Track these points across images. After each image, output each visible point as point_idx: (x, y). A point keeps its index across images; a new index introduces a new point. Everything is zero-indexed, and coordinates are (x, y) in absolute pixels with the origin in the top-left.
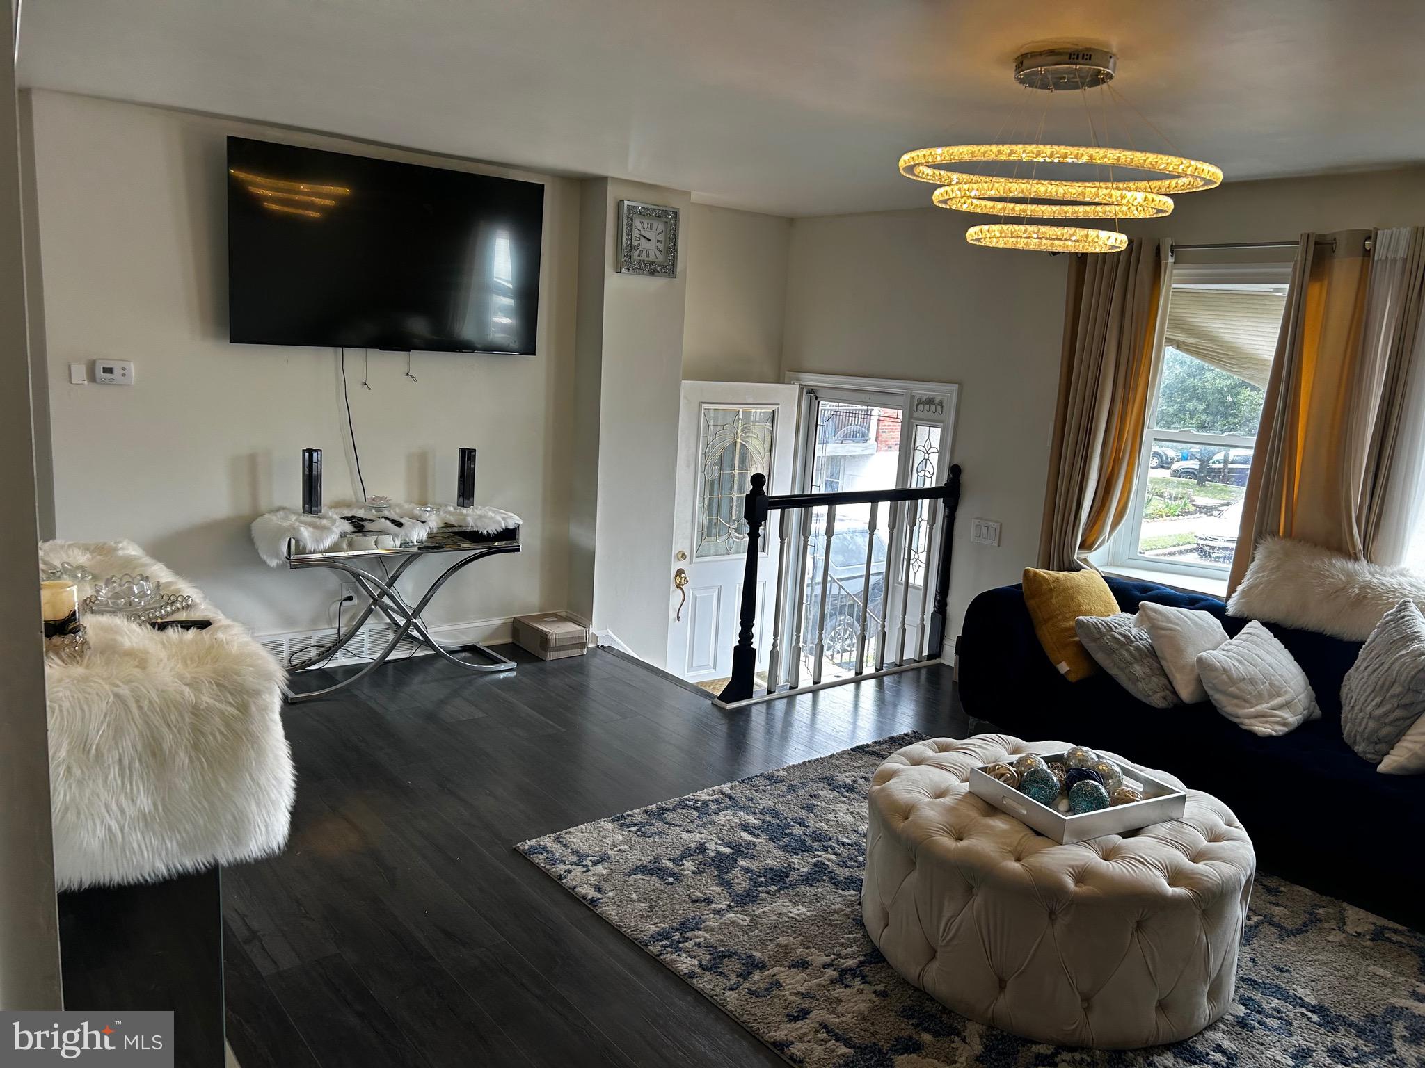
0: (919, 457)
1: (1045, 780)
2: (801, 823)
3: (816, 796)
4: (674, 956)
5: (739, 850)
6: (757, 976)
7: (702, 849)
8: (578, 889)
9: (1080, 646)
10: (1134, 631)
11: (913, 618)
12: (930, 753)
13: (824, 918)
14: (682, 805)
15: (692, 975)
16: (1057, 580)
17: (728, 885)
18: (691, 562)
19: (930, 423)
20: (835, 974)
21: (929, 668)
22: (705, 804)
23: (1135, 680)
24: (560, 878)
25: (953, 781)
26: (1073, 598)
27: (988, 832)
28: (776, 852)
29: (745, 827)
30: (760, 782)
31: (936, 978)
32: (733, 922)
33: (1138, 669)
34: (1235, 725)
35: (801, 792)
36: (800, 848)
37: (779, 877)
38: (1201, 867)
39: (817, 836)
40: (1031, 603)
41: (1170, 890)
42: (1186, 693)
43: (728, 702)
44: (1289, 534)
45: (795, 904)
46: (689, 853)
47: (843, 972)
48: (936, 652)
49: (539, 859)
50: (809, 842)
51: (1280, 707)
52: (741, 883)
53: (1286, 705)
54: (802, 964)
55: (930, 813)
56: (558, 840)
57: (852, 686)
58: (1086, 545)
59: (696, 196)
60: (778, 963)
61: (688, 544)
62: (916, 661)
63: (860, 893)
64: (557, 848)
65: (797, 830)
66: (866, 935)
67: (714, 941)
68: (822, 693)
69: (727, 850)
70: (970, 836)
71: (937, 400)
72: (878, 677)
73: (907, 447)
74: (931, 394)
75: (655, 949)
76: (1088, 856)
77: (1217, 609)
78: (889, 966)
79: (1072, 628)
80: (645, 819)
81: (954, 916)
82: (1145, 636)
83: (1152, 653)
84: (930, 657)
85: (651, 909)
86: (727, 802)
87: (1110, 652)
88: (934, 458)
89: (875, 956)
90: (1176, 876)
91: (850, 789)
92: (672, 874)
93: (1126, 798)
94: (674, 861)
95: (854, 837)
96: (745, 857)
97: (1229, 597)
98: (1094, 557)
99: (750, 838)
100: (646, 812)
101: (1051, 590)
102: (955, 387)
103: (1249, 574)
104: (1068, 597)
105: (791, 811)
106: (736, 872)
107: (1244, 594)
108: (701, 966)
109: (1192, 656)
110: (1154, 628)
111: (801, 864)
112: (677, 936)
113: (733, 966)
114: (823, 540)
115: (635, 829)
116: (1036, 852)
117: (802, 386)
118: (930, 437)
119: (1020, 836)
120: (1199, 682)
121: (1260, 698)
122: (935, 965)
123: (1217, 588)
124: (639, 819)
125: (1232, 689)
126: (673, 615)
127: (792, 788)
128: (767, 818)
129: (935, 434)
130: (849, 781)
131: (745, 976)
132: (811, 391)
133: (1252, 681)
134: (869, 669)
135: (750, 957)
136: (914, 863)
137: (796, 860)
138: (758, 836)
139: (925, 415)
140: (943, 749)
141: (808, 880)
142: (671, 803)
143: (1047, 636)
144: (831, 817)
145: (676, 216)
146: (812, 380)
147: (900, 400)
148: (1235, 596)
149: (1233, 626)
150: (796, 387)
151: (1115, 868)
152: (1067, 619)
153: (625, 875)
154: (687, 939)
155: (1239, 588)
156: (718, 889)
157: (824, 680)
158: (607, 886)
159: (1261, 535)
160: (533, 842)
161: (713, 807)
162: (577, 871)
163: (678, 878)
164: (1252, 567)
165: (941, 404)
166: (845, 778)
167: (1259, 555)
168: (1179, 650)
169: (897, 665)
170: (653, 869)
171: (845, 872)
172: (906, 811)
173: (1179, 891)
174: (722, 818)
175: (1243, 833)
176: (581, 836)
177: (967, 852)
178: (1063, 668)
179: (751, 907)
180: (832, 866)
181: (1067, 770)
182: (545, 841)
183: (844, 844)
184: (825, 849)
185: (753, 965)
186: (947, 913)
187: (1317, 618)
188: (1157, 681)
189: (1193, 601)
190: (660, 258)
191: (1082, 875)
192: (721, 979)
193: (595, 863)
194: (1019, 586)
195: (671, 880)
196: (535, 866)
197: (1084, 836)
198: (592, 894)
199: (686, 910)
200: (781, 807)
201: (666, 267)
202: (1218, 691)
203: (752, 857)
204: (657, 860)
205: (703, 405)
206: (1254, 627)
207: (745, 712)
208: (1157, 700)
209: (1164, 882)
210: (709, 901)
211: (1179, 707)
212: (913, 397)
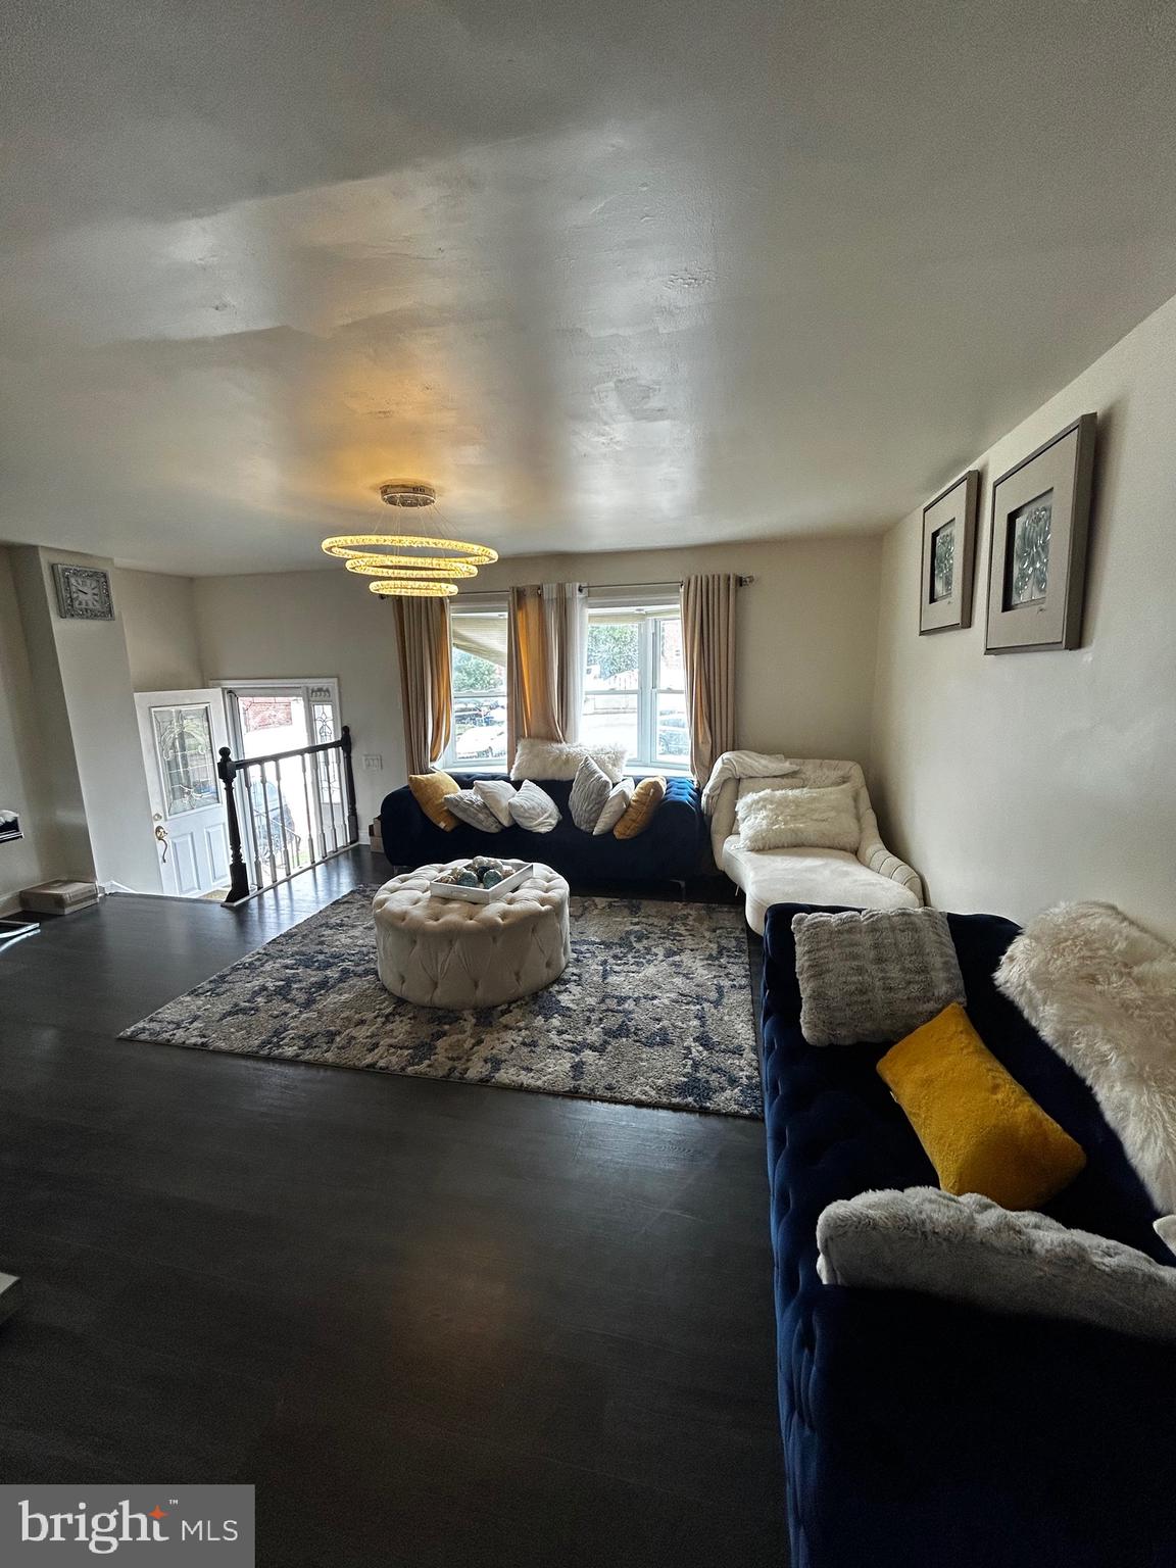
0: (319, 725)
1: (470, 876)
2: (321, 953)
3: (323, 936)
4: (280, 1050)
5: (289, 981)
6: (338, 1039)
7: (264, 988)
8: (187, 1042)
9: (448, 811)
10: (474, 797)
11: (339, 822)
12: (398, 885)
13: (362, 995)
14: (235, 969)
15: (298, 1056)
16: (428, 779)
17: (293, 1001)
18: (166, 820)
19: (322, 702)
20: (384, 1019)
21: (352, 849)
22: (251, 964)
23: (481, 822)
24: (169, 1041)
25: (419, 894)
26: (438, 787)
27: (451, 911)
28: (314, 973)
29: (287, 967)
30: (283, 940)
31: (440, 997)
32: (308, 1019)
33: (481, 816)
34: (531, 831)
35: (311, 936)
36: (328, 965)
37: (323, 985)
38: (550, 894)
39: (334, 956)
40: (416, 795)
41: (543, 908)
42: (506, 822)
43: (234, 902)
44: (529, 736)
45: (341, 994)
46: (256, 994)
47: (387, 1016)
48: (355, 838)
49: (143, 1037)
50: (331, 961)
51: (547, 818)
52: (302, 997)
53: (550, 816)
54: (362, 1022)
55: (417, 912)
56: (151, 1020)
57: (311, 871)
58: (433, 760)
59: (119, 561)
60: (347, 1027)
61: (161, 808)
62: (344, 847)
63: (377, 975)
64: (156, 1026)
65: (321, 957)
66: (390, 994)
67: (301, 1033)
68: (293, 880)
69: (282, 983)
70: (442, 916)
71: (324, 688)
72: (325, 861)
73: (311, 720)
74: (320, 685)
75: (265, 1052)
76: (502, 906)
77: (507, 779)
78: (410, 1003)
79: (442, 803)
80: (213, 986)
81: (445, 961)
82: (479, 798)
83: (485, 806)
84: (351, 843)
85: (248, 1033)
86: (266, 958)
87: (465, 811)
88: (330, 724)
89: (400, 1002)
90: (543, 902)
91: (341, 925)
92: (252, 1009)
93: (507, 874)
94: (249, 1001)
95: (357, 949)
96: (295, 982)
97: (509, 773)
98: (437, 765)
99: (293, 971)
100: (211, 982)
101: (426, 785)
102: (335, 680)
103: (516, 759)
104: (434, 786)
105: (312, 949)
106: (294, 992)
107: (517, 769)
108: (300, 1048)
109: (505, 803)
110: (484, 794)
111: (333, 973)
112: (275, 1040)
113: (321, 1040)
114: (260, 787)
115: (208, 994)
116: (478, 913)
117: (223, 689)
118: (325, 712)
119: (467, 907)
120: (510, 815)
121: (539, 816)
122: (438, 991)
123: (503, 770)
124: (208, 987)
125: (527, 815)
126: (161, 859)
127: (304, 937)
128: (298, 958)
129: (328, 709)
130: (338, 921)
131: (331, 1041)
132: (230, 692)
133: (534, 808)
134: (318, 859)
135: (328, 1031)
136: (415, 942)
137: (328, 972)
138: (297, 969)
139: (318, 698)
140: (404, 881)
141: (341, 980)
142: (226, 970)
143: (430, 812)
144: (338, 943)
145: (105, 576)
146: (230, 684)
147: (300, 692)
148: (513, 771)
149: (517, 785)
150: (219, 690)
151: (516, 907)
152: (437, 799)
153: (218, 1021)
154: (284, 1038)
155: (514, 766)
156: (288, 1005)
157: (293, 872)
158: (208, 1032)
159: (518, 738)
160: (132, 1028)
161: (258, 963)
162: (180, 1033)
163: (257, 1010)
164: (518, 754)
165: (327, 690)
166: (333, 921)
167: (519, 748)
168: (498, 802)
169: (334, 852)
170: (236, 1011)
171: (361, 968)
172: (403, 916)
173: (547, 907)
174: (268, 967)
175: (557, 875)
176: (169, 1012)
177: (445, 923)
178: (442, 825)
179: (314, 1007)
180: (352, 968)
181: (476, 870)
182: (140, 1025)
183: (353, 955)
184: (343, 961)
185: (331, 1036)
186: (441, 959)
187: (551, 774)
188: (491, 819)
189: (494, 777)
190: (98, 606)
191: (504, 915)
192: (317, 1049)
193: (191, 1023)
194: (407, 787)
195: (253, 1012)
196: (145, 1042)
197: (497, 898)
198: (200, 1040)
199: (272, 1025)
200: (304, 949)
201: (107, 613)
202: (519, 816)
203: (300, 981)
204: (236, 1005)
205: (153, 709)
206: (526, 783)
207: (246, 904)
208: (494, 829)
209: (539, 905)
210: (285, 1014)
211: (505, 830)
212: (307, 688)
